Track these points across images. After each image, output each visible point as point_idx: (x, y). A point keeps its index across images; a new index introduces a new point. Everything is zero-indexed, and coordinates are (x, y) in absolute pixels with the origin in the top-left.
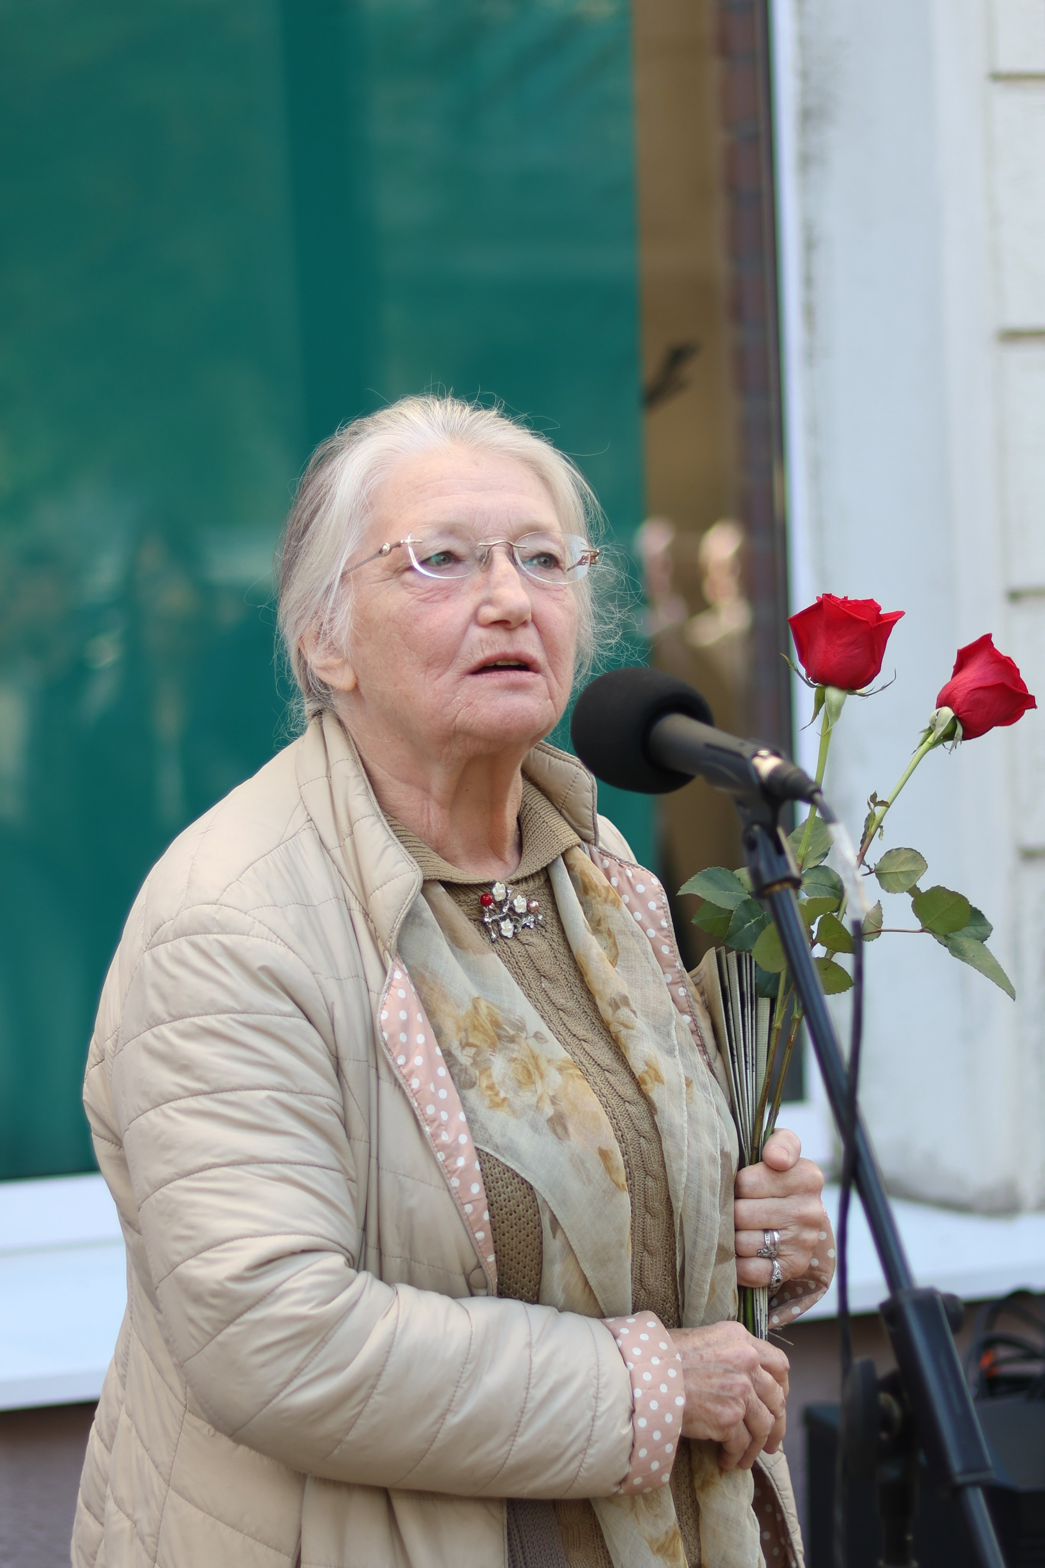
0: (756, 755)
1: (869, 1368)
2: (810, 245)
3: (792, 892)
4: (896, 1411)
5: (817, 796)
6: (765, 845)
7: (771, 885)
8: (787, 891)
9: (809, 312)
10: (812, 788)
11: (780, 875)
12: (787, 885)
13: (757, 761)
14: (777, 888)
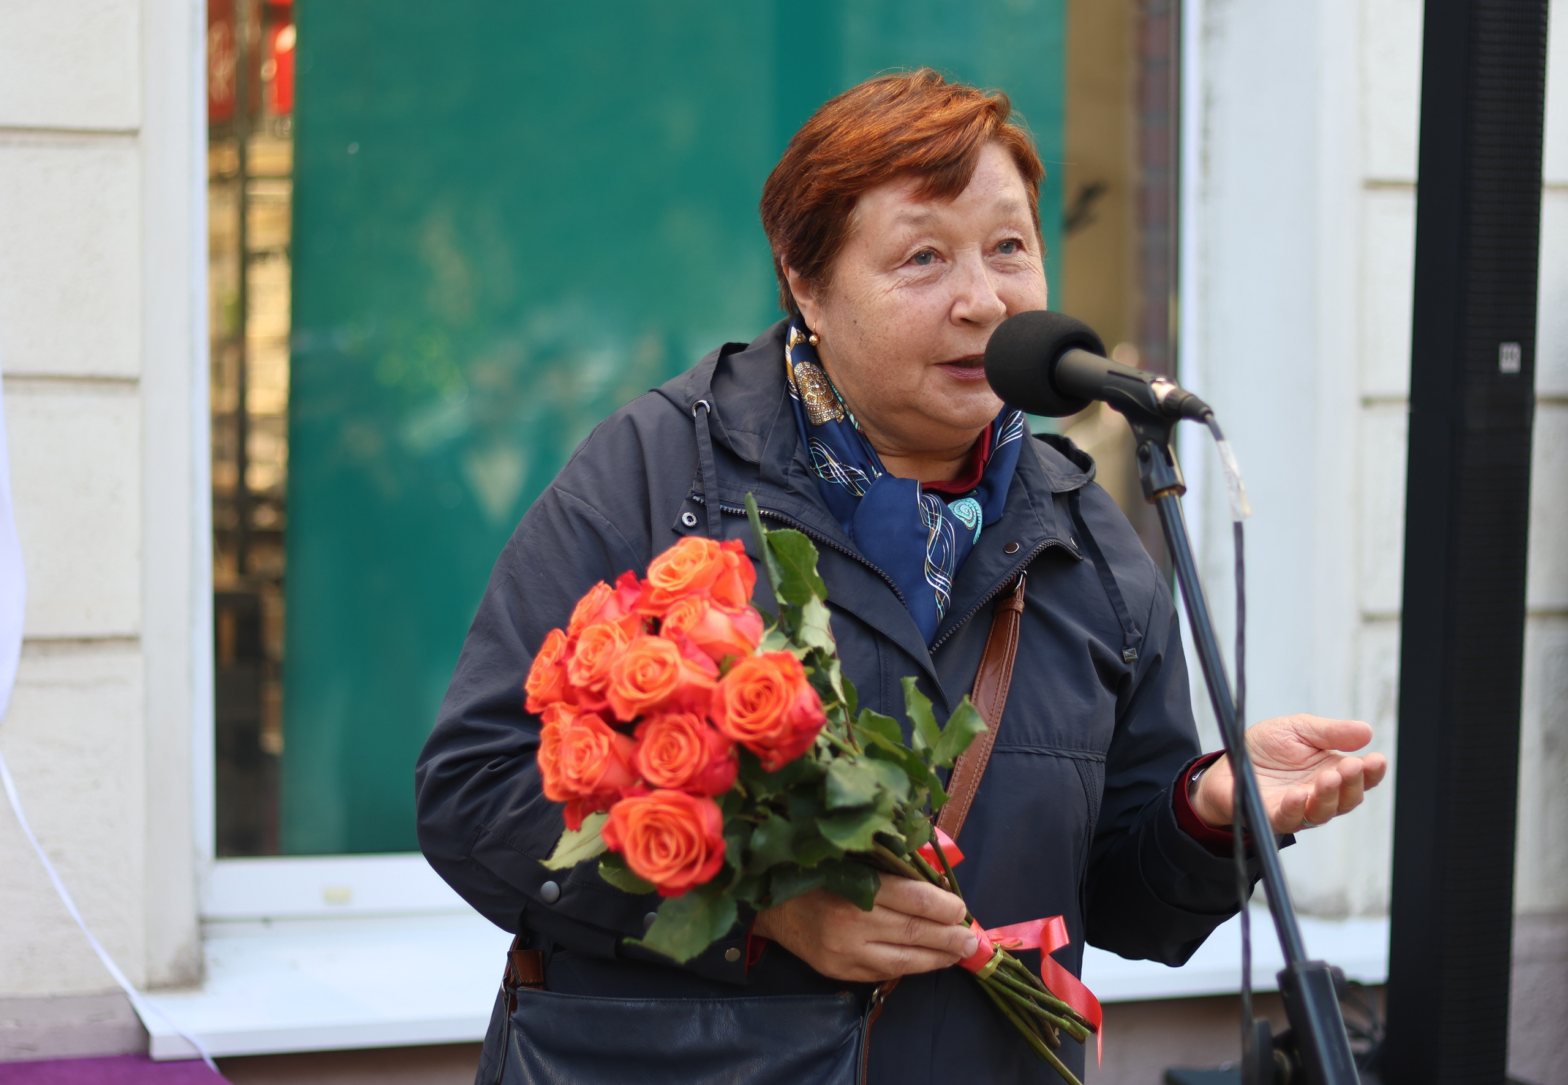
0: (1154, 381)
1: (1265, 1027)
2: (1208, 102)
3: (1177, 497)
4: (1287, 1065)
5: (1208, 416)
6: (1158, 457)
7: (1161, 490)
8: (1174, 496)
9: (1205, 159)
10: (1204, 409)
11: (1168, 482)
12: (1174, 492)
13: (1155, 386)
14: (1166, 493)
